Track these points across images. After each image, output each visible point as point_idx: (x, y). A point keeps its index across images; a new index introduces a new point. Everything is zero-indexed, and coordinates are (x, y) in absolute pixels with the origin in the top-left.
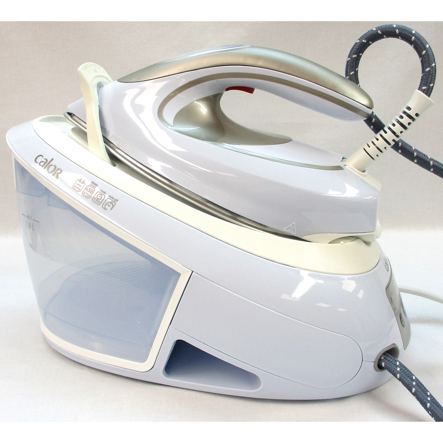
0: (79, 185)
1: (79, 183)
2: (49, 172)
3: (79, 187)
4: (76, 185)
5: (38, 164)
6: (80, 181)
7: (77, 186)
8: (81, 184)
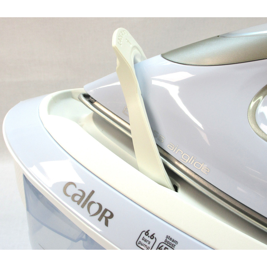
0: (146, 241)
1: (146, 237)
2: (92, 213)
3: (147, 244)
4: (140, 240)
5: (70, 198)
6: (147, 233)
7: (143, 242)
8: (149, 239)
